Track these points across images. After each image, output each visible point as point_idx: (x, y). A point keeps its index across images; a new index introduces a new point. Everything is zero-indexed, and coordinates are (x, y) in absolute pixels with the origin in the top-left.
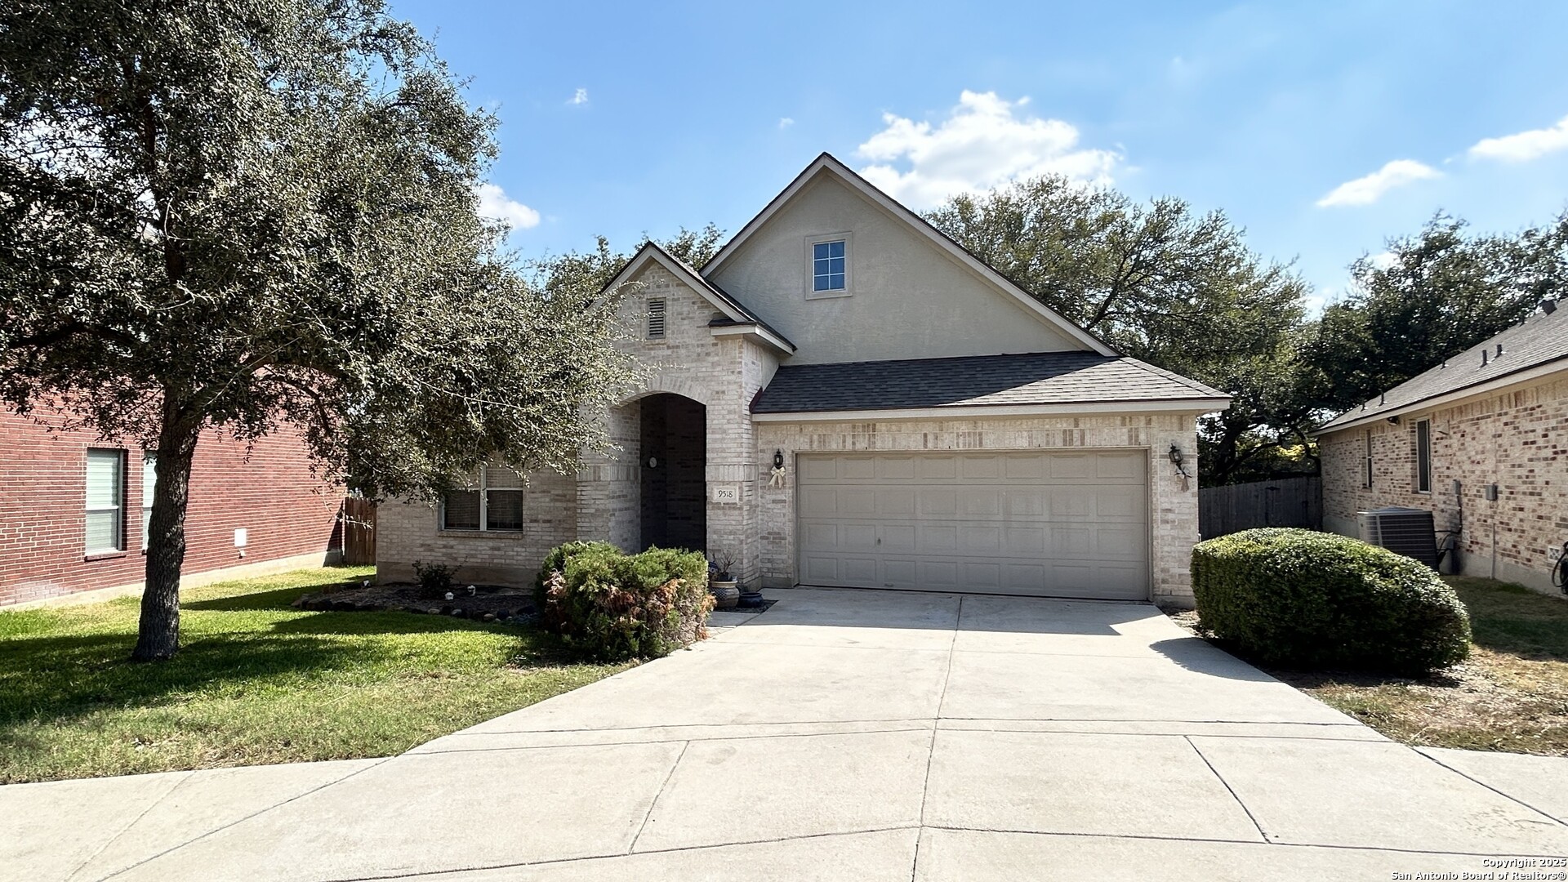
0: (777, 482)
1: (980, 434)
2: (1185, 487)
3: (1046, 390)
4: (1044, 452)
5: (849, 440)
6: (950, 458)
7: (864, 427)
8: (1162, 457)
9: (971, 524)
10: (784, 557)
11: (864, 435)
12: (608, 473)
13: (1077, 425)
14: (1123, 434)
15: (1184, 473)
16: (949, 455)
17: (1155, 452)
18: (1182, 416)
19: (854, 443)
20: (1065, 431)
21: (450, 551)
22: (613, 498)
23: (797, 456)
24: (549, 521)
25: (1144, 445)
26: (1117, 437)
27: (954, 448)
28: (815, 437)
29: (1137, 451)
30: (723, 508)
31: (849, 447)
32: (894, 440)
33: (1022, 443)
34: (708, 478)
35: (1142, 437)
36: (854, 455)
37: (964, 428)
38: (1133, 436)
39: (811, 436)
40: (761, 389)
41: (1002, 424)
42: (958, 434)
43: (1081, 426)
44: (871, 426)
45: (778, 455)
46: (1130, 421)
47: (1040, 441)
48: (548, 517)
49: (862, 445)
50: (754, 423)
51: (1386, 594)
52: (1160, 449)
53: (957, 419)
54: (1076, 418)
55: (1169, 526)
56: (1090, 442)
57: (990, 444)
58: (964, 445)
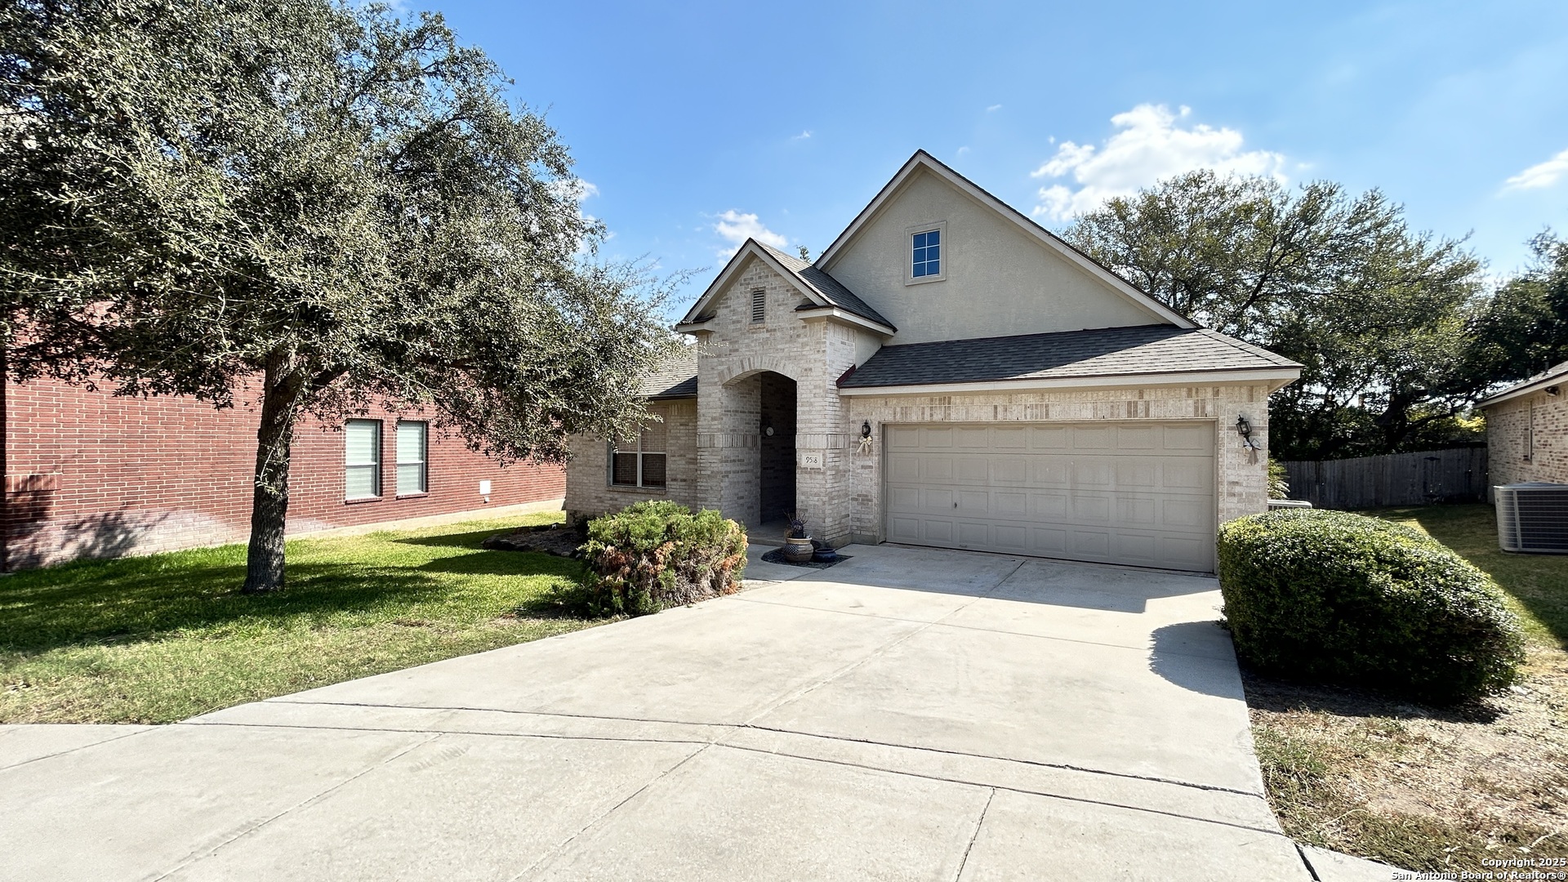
0: (864, 449)
1: (1047, 406)
2: (1253, 459)
3: (1110, 362)
4: (1109, 423)
5: (927, 412)
6: (1021, 429)
7: (940, 400)
8: (1231, 428)
9: (1039, 491)
10: (871, 517)
11: (940, 408)
12: (721, 441)
13: (1141, 397)
14: (1188, 405)
15: (1252, 446)
16: (1019, 426)
17: (1223, 423)
18: (1252, 387)
19: (931, 415)
20: (1129, 403)
21: (615, 502)
22: (726, 462)
23: (884, 427)
24: (685, 480)
25: (1211, 417)
26: (1185, 408)
27: (1022, 419)
28: (898, 409)
29: (1206, 423)
30: (810, 473)
31: (927, 418)
32: (967, 412)
33: (1087, 414)
34: (797, 446)
35: (1209, 408)
36: (933, 426)
37: (1032, 400)
38: (1199, 407)
39: (895, 409)
40: (854, 366)
41: (1068, 396)
42: (1025, 406)
43: (1146, 397)
44: (946, 399)
45: (866, 425)
46: (1197, 392)
47: (1104, 413)
48: (684, 477)
49: (938, 417)
50: (842, 397)
51: (1398, 600)
52: (1228, 420)
53: (1025, 391)
54: (1141, 390)
55: (1235, 499)
56: (1154, 413)
57: (1056, 415)
58: (1032, 417)
